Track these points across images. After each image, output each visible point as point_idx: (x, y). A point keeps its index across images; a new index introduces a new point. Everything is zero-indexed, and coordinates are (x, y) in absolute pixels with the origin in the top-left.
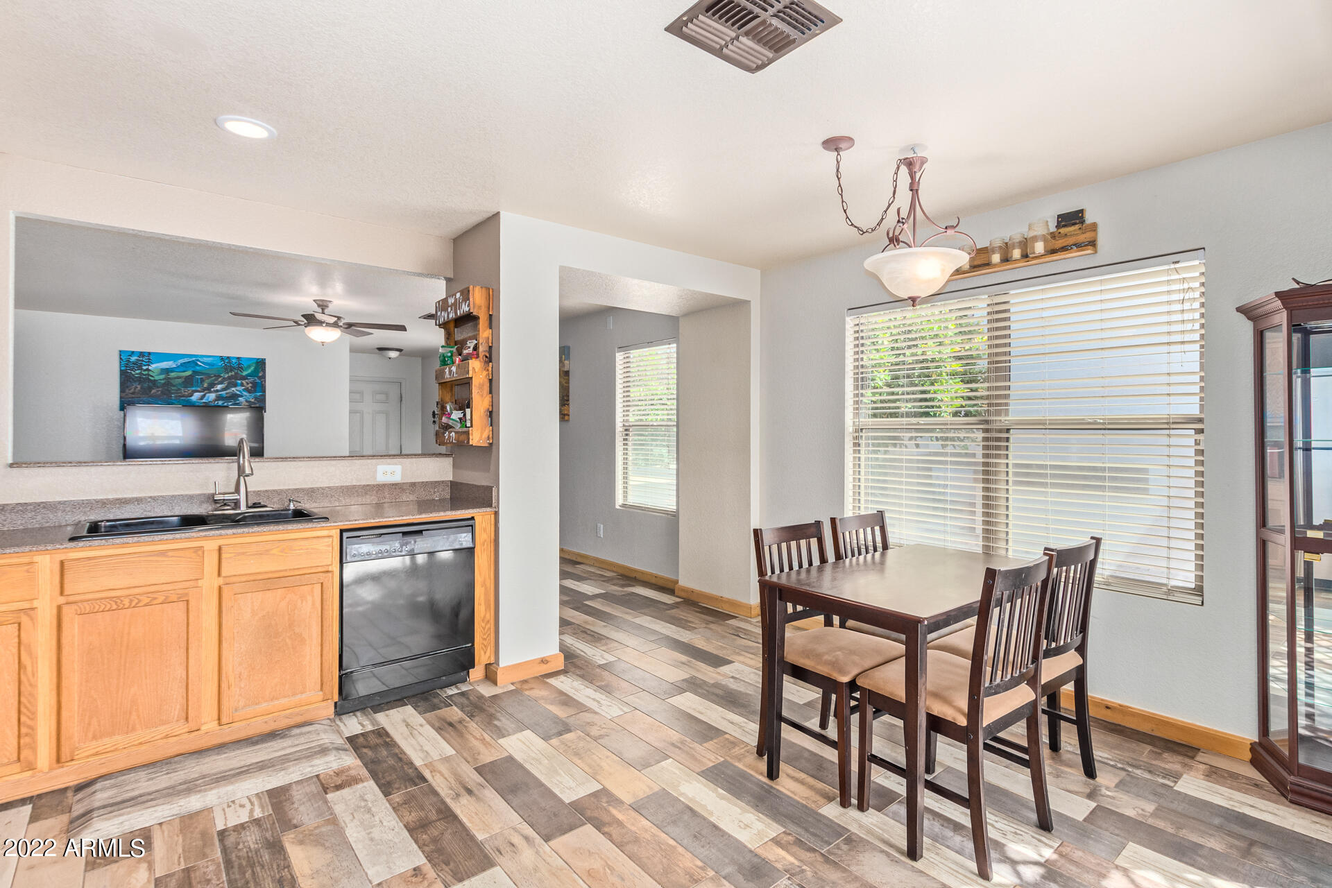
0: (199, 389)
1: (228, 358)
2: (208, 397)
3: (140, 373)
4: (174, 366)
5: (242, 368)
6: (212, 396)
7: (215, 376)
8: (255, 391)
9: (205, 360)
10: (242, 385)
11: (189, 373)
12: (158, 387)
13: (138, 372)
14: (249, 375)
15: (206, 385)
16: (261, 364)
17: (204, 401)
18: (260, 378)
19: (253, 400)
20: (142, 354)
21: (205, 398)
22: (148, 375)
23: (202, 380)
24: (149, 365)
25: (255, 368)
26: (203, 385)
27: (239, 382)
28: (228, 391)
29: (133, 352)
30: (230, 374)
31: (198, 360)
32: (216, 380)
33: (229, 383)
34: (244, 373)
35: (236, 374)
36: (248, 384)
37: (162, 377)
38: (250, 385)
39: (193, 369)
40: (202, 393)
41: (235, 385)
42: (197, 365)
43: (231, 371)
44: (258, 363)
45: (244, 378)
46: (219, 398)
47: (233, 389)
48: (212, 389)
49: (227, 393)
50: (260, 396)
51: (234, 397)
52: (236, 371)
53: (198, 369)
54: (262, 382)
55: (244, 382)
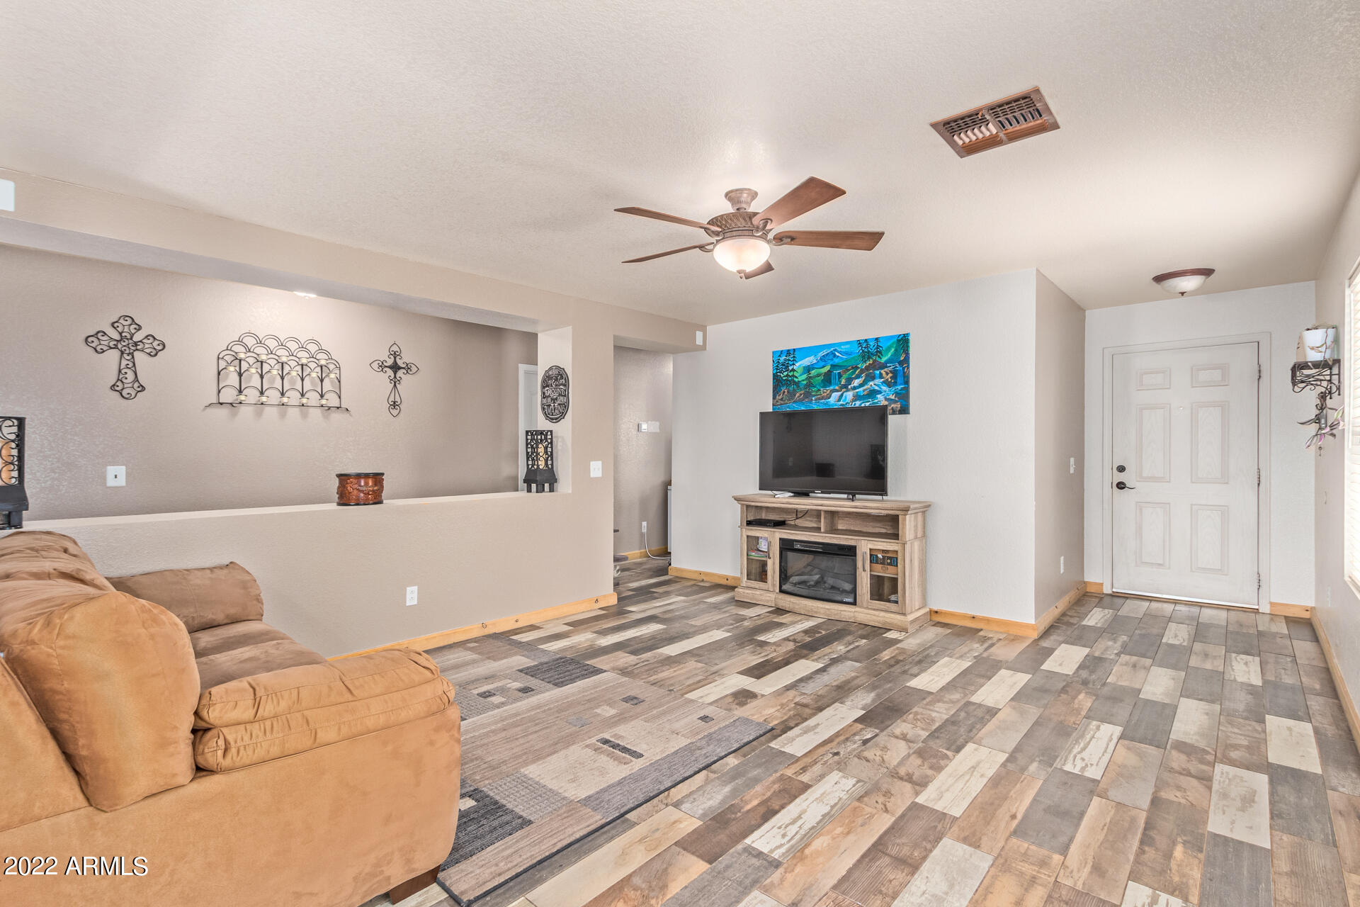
0: (837, 388)
1: (866, 340)
3: (787, 375)
4: (815, 361)
5: (880, 352)
6: (849, 395)
7: (853, 368)
8: (895, 384)
9: (844, 348)
10: (881, 376)
11: (827, 368)
12: (801, 390)
13: (785, 373)
14: (887, 362)
15: (843, 382)
16: (903, 341)
17: (841, 403)
18: (901, 363)
19: (893, 397)
20: (788, 352)
22: (793, 376)
23: (840, 376)
24: (794, 364)
25: (896, 350)
26: (840, 382)
27: (877, 372)
29: (782, 351)
30: (868, 363)
31: (835, 350)
32: (854, 373)
33: (867, 376)
34: (884, 360)
35: (875, 361)
36: (887, 374)
37: (804, 376)
38: (890, 375)
39: (831, 363)
40: (840, 393)
41: (873, 378)
42: (835, 356)
43: (869, 358)
44: (899, 341)
45: (883, 366)
46: (856, 398)
47: (871, 383)
48: (849, 387)
49: (864, 391)
50: (902, 389)
51: (873, 393)
52: (874, 358)
53: (836, 361)
54: (904, 369)
55: (882, 371)
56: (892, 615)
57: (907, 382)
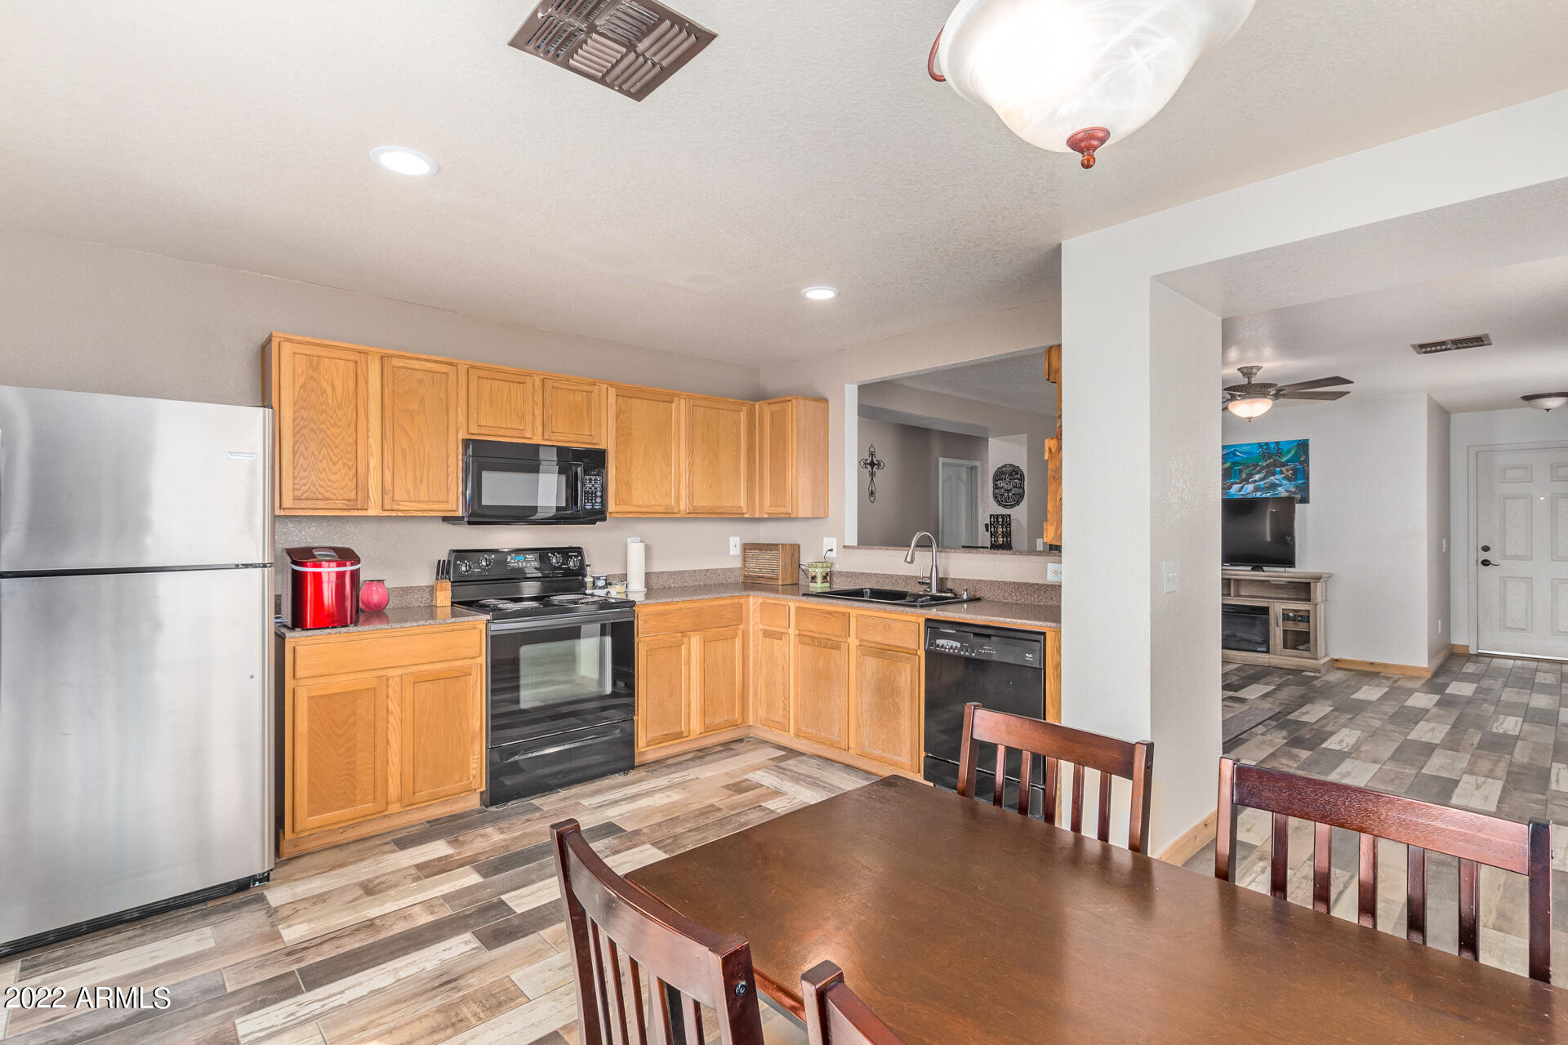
0: (1238, 481)
1: (1266, 443)
2: (1247, 489)
5: (1281, 453)
6: (1250, 487)
7: (1253, 465)
8: (1296, 479)
9: (1244, 449)
10: (1281, 472)
11: (1228, 465)
14: (1288, 461)
15: (1244, 476)
16: (1303, 446)
17: (1242, 493)
18: (1301, 463)
19: (1294, 490)
21: (1244, 489)
23: (1241, 471)
25: (1296, 452)
26: (1241, 476)
27: (1278, 469)
28: (1266, 481)
30: (1268, 462)
31: (1236, 450)
32: (1253, 470)
33: (1267, 472)
34: (1284, 459)
35: (1275, 460)
36: (1288, 471)
38: (1291, 472)
39: (1232, 460)
40: (1240, 485)
41: (1274, 474)
42: (1235, 455)
43: (1269, 458)
44: (1299, 445)
45: (1283, 465)
46: (1257, 489)
47: (1272, 478)
48: (1250, 481)
49: (1265, 483)
50: (1303, 483)
51: (1273, 486)
52: (1275, 458)
53: (1237, 459)
54: (1304, 467)
55: (1283, 469)
56: (1306, 660)
57: (1307, 478)
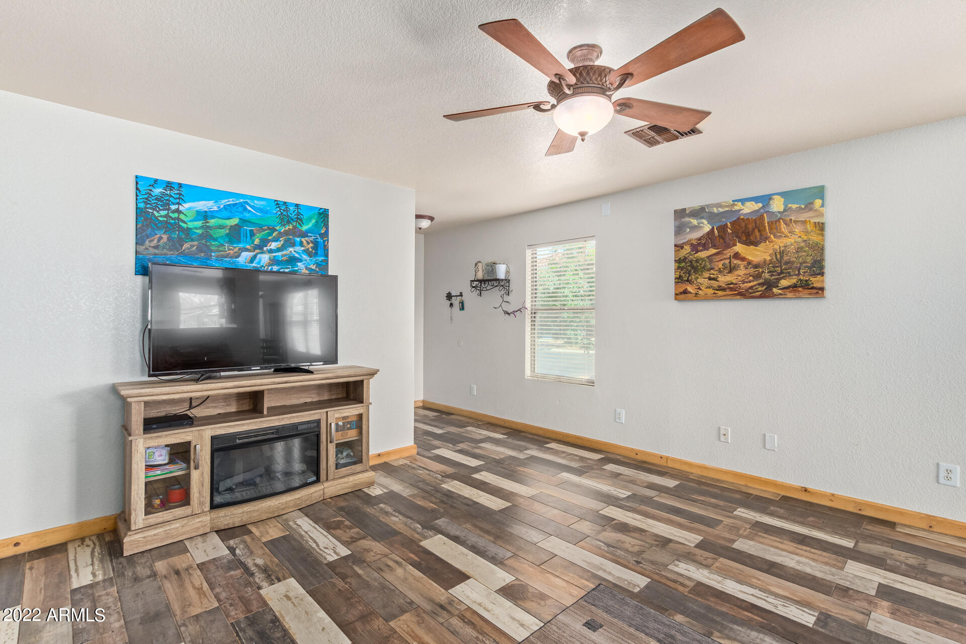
0: (248, 247)
1: (285, 203)
2: (260, 260)
3: (167, 216)
4: (215, 208)
5: (301, 220)
6: (264, 258)
7: (269, 228)
8: (316, 254)
9: (257, 203)
10: (301, 244)
11: (234, 221)
12: (192, 240)
13: (163, 213)
14: (309, 231)
15: (257, 242)
16: (323, 216)
17: (254, 265)
19: (314, 267)
20: (169, 185)
21: (257, 260)
22: (178, 219)
23: (252, 234)
24: (179, 204)
25: (317, 221)
26: (253, 241)
27: (298, 239)
28: (284, 252)
29: (156, 181)
30: (287, 227)
31: (246, 203)
32: (270, 234)
33: (286, 241)
34: (305, 228)
35: (295, 227)
36: (308, 243)
37: (199, 224)
38: (311, 245)
39: (241, 216)
40: (252, 254)
41: (293, 245)
42: (245, 209)
43: (288, 222)
44: (320, 214)
45: (304, 235)
46: (274, 261)
47: (291, 249)
48: (265, 249)
49: (283, 256)
50: (322, 261)
51: (292, 260)
52: (294, 224)
53: (247, 215)
54: (324, 241)
55: (303, 240)
57: (326, 255)
